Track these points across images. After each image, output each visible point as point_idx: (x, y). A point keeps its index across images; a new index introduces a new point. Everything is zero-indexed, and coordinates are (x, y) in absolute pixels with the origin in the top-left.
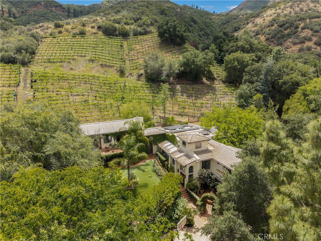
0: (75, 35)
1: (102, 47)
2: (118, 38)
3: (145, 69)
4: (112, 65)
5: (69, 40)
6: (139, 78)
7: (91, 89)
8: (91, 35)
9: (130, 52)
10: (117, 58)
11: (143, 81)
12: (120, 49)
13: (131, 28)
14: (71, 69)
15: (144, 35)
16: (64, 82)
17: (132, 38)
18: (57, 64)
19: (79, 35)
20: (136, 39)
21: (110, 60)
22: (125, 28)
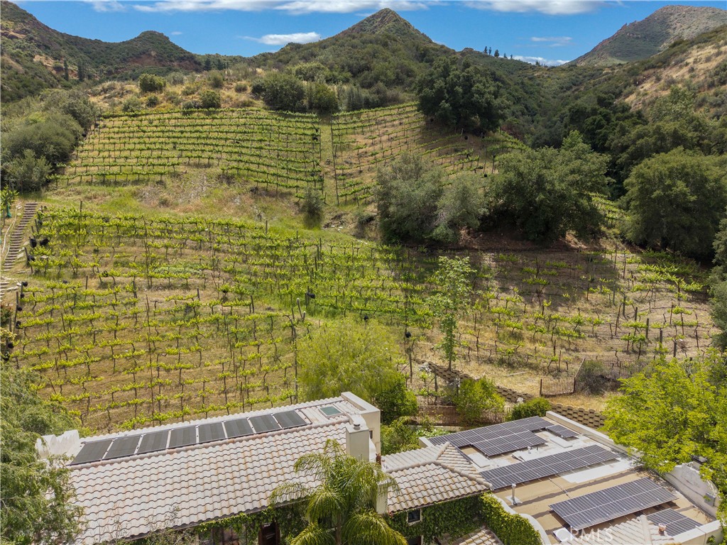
0: (190, 110)
1: (261, 141)
2: (307, 117)
3: (382, 202)
4: (285, 190)
5: (173, 122)
6: (363, 229)
7: (215, 266)
8: (234, 109)
9: (339, 153)
10: (300, 171)
11: (375, 239)
12: (311, 146)
13: (344, 91)
14: (164, 203)
15: (379, 106)
16: (134, 244)
17: (344, 116)
18: (125, 188)
19: (200, 109)
20: (355, 119)
21: (280, 176)
22: (325, 89)
